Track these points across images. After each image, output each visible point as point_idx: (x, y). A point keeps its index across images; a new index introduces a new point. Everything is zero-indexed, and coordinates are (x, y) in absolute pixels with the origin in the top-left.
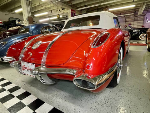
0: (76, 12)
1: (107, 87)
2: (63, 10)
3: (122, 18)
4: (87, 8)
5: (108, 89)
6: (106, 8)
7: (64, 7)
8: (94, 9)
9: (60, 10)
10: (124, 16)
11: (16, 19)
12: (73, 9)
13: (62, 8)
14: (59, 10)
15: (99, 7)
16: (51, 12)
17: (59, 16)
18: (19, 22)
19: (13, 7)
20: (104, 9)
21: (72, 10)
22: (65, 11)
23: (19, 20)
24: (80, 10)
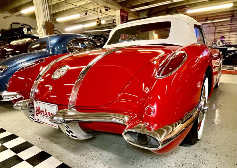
0: (130, 14)
1: (181, 145)
2: (106, 10)
3: (209, 26)
4: (149, 9)
5: (181, 147)
6: (181, 9)
7: (109, 6)
8: (161, 10)
9: (101, 12)
10: (213, 23)
11: (24, 25)
12: (125, 9)
13: (105, 7)
14: (99, 11)
15: (170, 7)
16: (86, 14)
17: (100, 21)
18: (29, 32)
19: (18, 5)
20: (178, 11)
21: (122, 11)
22: (111, 13)
23: (29, 27)
24: (136, 11)
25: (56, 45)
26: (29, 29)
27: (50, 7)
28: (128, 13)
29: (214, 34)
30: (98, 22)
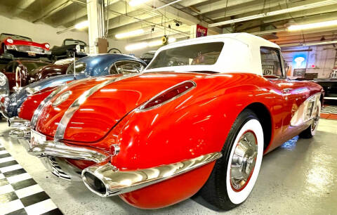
0: (208, 30)
2: (177, 25)
3: (325, 49)
4: (236, 23)
6: (284, 24)
7: (181, 19)
8: (253, 25)
9: (170, 27)
10: (334, 44)
11: (77, 42)
12: (203, 24)
13: (175, 21)
14: (167, 26)
15: (265, 22)
16: (153, 30)
17: (167, 39)
18: (82, 50)
20: (278, 27)
21: (198, 26)
22: (182, 28)
23: (83, 44)
24: (218, 27)
25: (96, 66)
26: (82, 47)
27: (106, 22)
28: (206, 29)
29: (334, 61)
30: (164, 40)
